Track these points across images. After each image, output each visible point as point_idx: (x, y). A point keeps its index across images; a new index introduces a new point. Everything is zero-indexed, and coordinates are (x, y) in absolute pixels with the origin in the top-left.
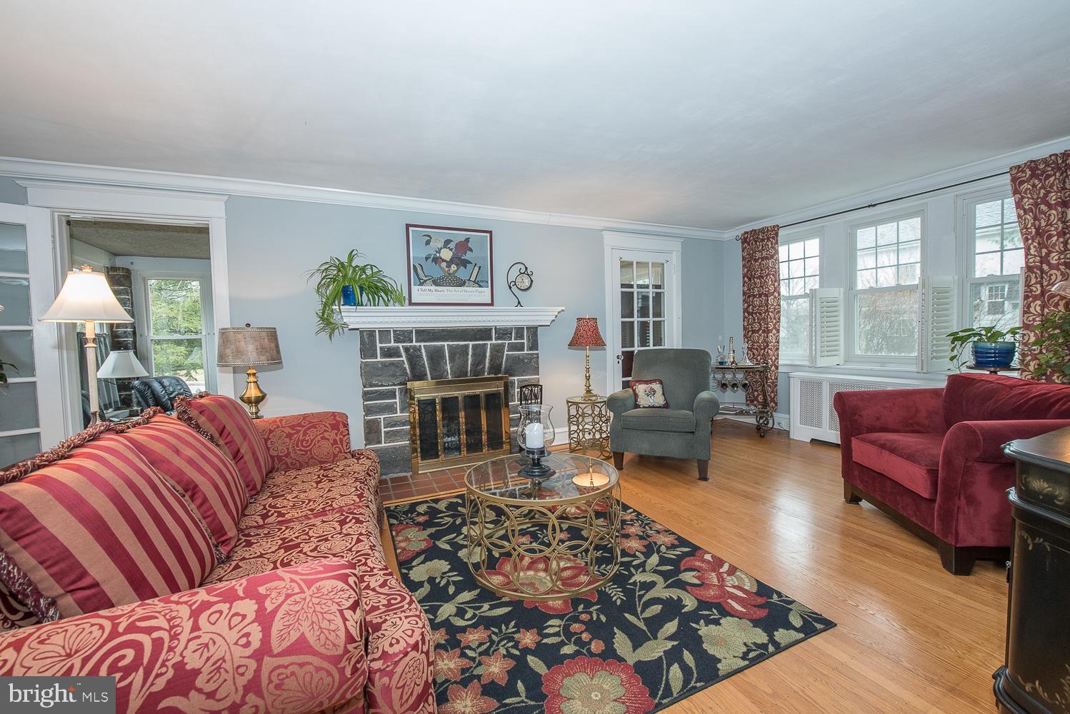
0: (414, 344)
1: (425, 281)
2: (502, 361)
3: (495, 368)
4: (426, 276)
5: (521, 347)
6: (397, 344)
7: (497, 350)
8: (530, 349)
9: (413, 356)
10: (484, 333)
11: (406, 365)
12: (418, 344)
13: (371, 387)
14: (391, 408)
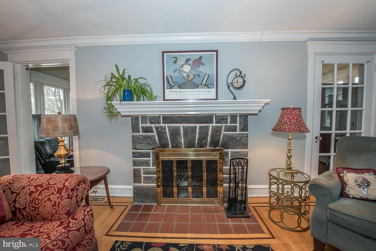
0: (162, 125)
1: (173, 86)
2: (220, 138)
3: (215, 143)
4: (174, 83)
5: (234, 129)
6: (151, 125)
7: (217, 131)
8: (242, 130)
9: (161, 133)
10: (208, 119)
11: (156, 138)
12: (164, 125)
13: (136, 149)
14: (147, 163)
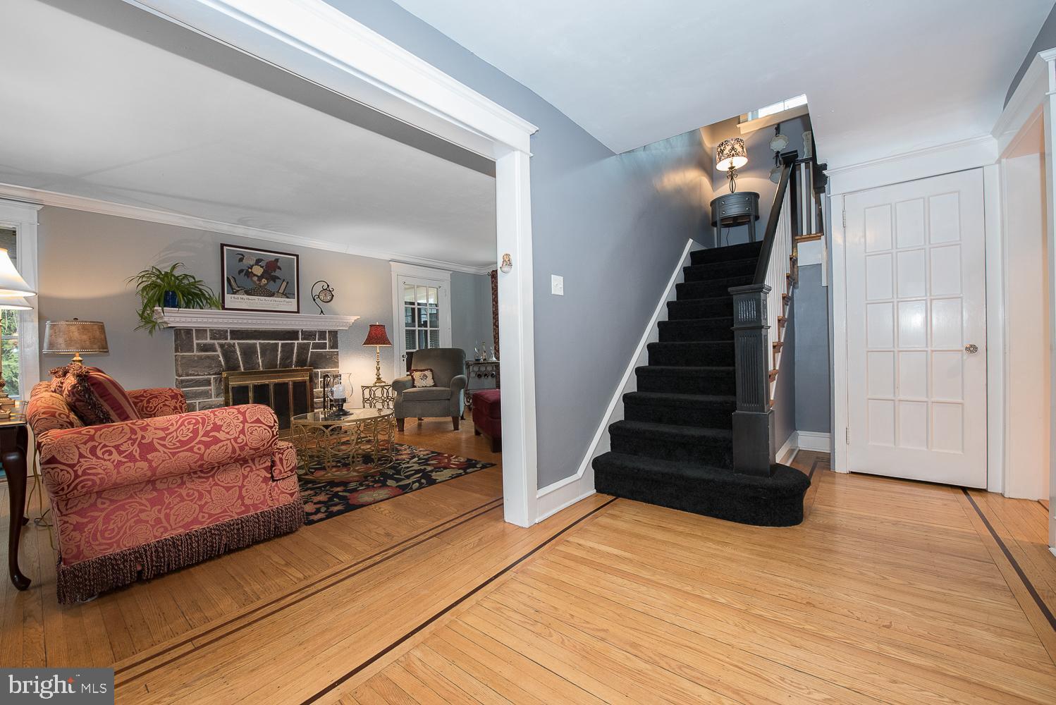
0: (229, 341)
1: (238, 291)
2: (307, 357)
3: (302, 362)
4: (239, 287)
5: (324, 346)
6: (212, 341)
7: (303, 348)
8: (331, 348)
9: (228, 352)
10: (293, 335)
11: (221, 359)
12: (232, 342)
13: (188, 376)
14: (206, 394)
